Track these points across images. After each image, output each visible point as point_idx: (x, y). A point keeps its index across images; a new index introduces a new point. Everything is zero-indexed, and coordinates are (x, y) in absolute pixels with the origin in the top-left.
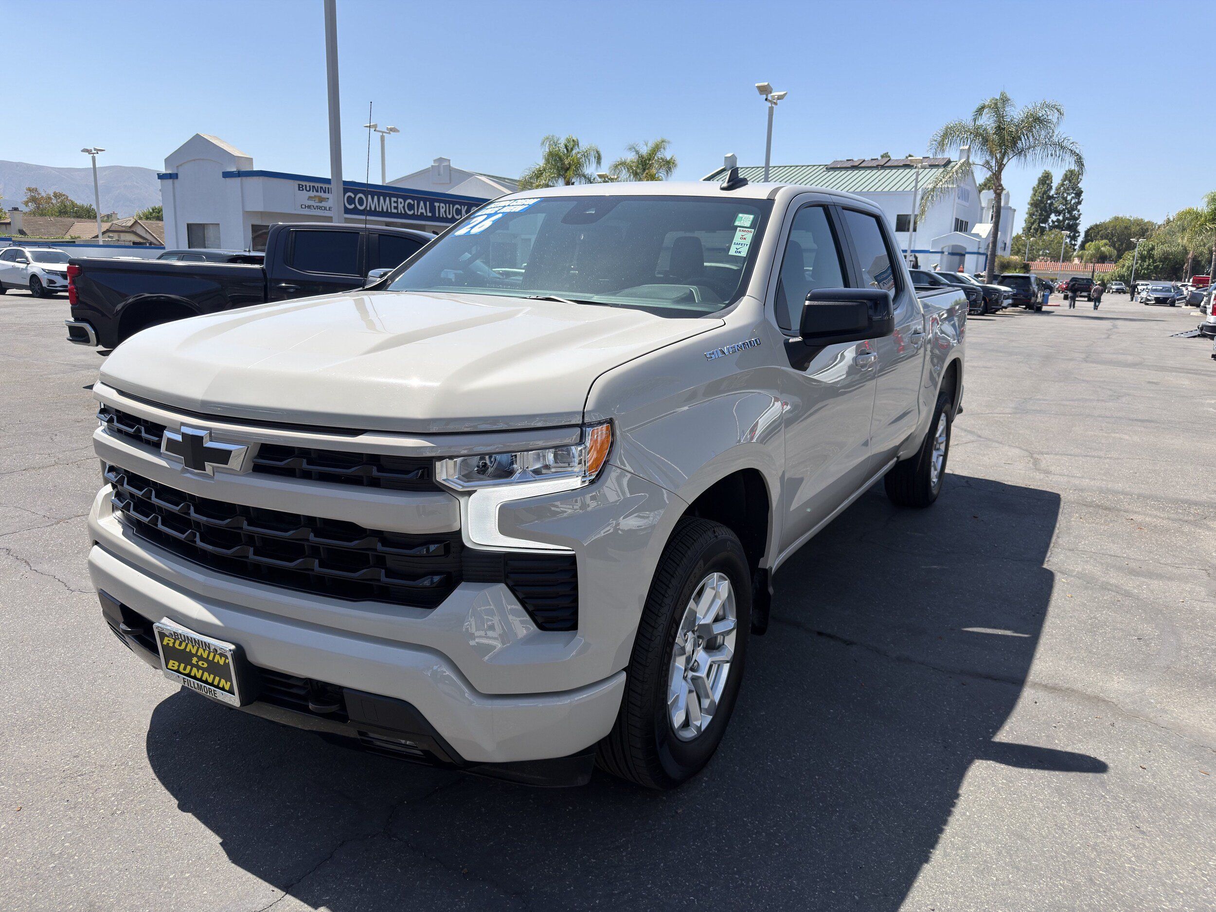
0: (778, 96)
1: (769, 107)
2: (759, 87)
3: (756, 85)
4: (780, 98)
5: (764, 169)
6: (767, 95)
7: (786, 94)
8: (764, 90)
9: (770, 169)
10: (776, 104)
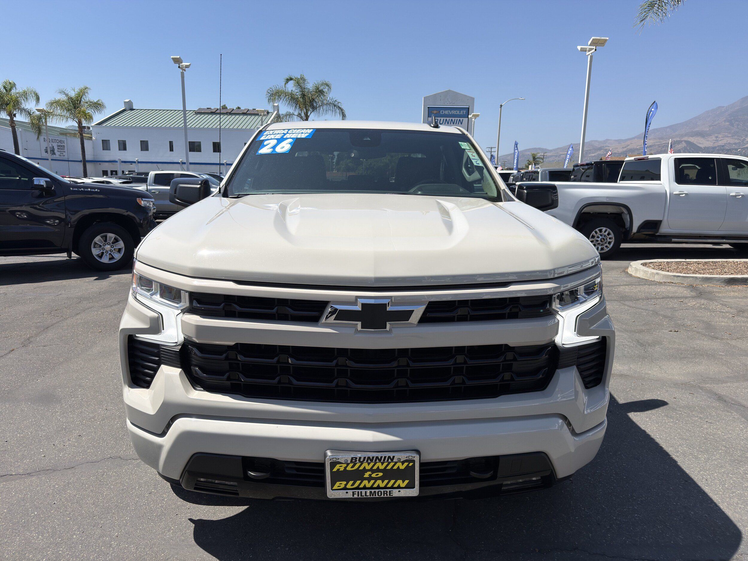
0: (186, 65)
1: (181, 72)
2: (173, 59)
3: (172, 57)
4: (187, 67)
5: (182, 113)
6: (179, 64)
7: (190, 65)
8: (177, 61)
9: (187, 112)
10: (185, 70)
